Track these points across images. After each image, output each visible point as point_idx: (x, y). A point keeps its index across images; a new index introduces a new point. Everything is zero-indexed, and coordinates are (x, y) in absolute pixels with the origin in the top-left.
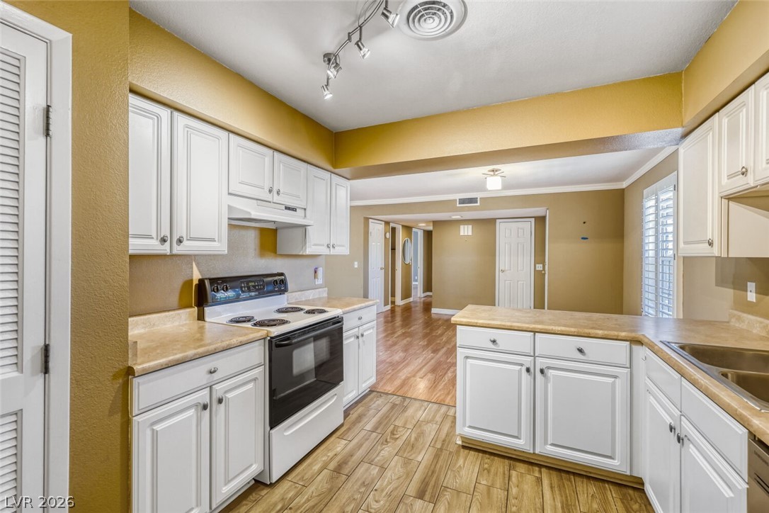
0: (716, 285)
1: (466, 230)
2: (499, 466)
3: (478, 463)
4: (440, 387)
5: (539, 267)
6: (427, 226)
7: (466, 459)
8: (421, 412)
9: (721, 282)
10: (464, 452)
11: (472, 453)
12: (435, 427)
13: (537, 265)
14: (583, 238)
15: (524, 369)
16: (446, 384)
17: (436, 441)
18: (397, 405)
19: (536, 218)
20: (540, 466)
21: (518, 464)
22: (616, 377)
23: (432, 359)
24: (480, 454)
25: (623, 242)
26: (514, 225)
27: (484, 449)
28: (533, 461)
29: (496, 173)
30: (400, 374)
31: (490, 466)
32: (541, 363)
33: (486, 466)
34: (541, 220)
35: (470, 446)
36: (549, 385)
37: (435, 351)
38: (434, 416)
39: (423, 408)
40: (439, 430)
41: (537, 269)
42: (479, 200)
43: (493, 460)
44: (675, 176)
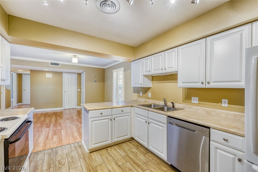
0: (133, 93)
1: (49, 76)
2: (104, 151)
3: (98, 154)
4: (64, 139)
5: (79, 90)
6: (23, 71)
7: (94, 155)
8: (64, 151)
9: (134, 92)
10: (92, 154)
11: (94, 153)
12: (75, 152)
13: (78, 89)
14: (95, 81)
15: (110, 119)
16: (65, 137)
17: (80, 156)
18: (51, 153)
19: (78, 74)
20: (112, 146)
21: (108, 148)
22: (128, 116)
23: (50, 130)
24: (97, 152)
25: (104, 83)
26: (69, 75)
27: (97, 150)
28: (110, 146)
29: (76, 57)
30: (39, 141)
31: (102, 153)
32: (114, 116)
33: (101, 154)
34: (79, 75)
35: (92, 151)
36: (115, 122)
37: (48, 127)
38: (71, 149)
39: (64, 149)
40: (77, 152)
41: (78, 91)
42: (60, 64)
43: (101, 151)
44: (123, 69)
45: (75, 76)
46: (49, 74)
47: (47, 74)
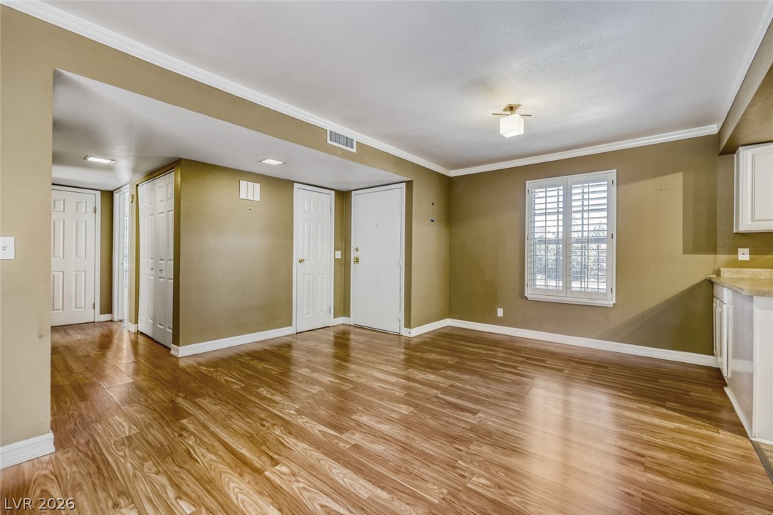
1: (250, 191)
5: (339, 255)
13: (336, 252)
14: (431, 220)
19: (336, 192)
34: (340, 196)
41: (336, 257)
42: (355, 144)
44: (612, 174)
45: (329, 199)
46: (251, 184)
47: (243, 183)
